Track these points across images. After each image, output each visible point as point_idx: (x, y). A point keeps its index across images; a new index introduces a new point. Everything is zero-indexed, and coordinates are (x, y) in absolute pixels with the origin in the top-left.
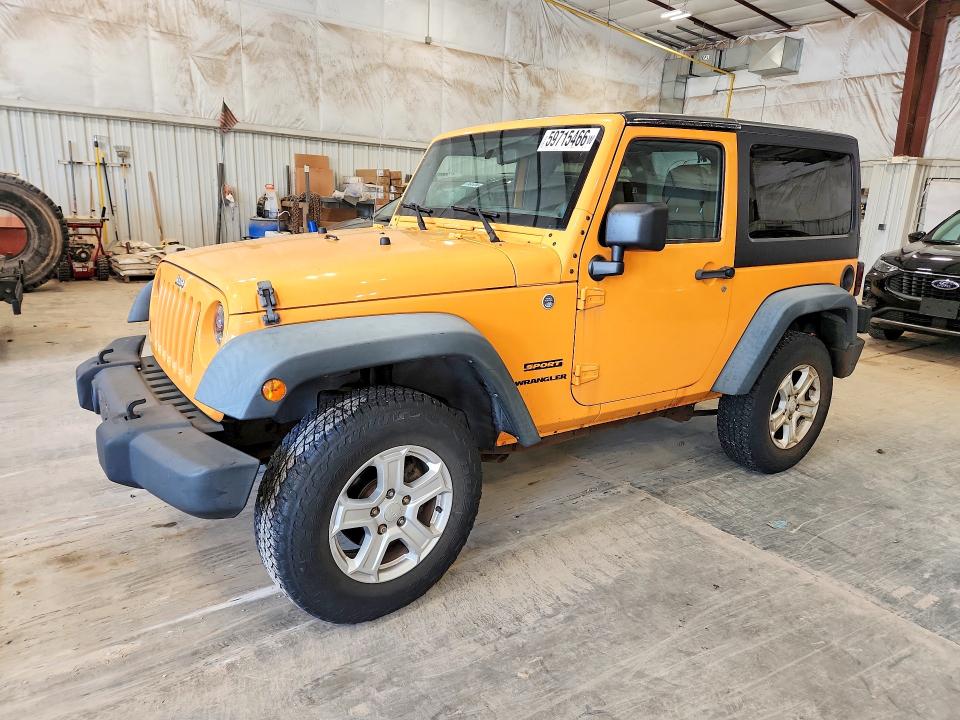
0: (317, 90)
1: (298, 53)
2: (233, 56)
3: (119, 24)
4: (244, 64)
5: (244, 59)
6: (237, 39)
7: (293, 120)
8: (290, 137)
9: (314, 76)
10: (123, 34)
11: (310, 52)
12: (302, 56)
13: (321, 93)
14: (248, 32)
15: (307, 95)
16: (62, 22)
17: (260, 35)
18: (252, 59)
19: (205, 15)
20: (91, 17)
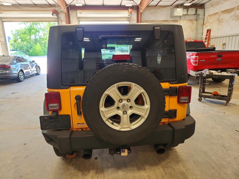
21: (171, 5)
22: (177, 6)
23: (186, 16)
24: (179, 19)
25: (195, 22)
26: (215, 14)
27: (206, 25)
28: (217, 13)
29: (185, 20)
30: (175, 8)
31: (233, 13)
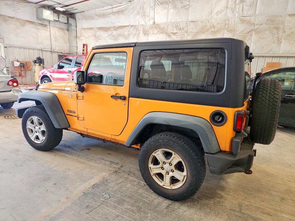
0: (281, 39)
1: (275, 27)
2: (250, 33)
3: (217, 31)
4: (253, 35)
5: (254, 33)
6: (252, 27)
7: (269, 51)
8: (266, 57)
9: (281, 34)
10: (218, 33)
11: (281, 26)
12: (277, 29)
13: (283, 41)
14: (257, 25)
15: (276, 42)
16: (204, 34)
17: (261, 24)
18: (256, 33)
19: (243, 23)
20: (210, 31)
21: (36, 3)
22: (44, 7)
23: (57, 23)
24: (48, 24)
25: (66, 32)
26: (90, 29)
27: (81, 39)
28: (92, 28)
29: (56, 27)
30: (41, 9)
31: (110, 32)
